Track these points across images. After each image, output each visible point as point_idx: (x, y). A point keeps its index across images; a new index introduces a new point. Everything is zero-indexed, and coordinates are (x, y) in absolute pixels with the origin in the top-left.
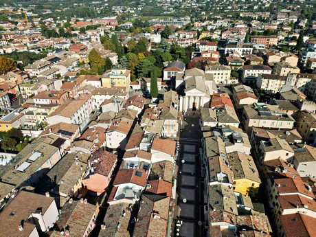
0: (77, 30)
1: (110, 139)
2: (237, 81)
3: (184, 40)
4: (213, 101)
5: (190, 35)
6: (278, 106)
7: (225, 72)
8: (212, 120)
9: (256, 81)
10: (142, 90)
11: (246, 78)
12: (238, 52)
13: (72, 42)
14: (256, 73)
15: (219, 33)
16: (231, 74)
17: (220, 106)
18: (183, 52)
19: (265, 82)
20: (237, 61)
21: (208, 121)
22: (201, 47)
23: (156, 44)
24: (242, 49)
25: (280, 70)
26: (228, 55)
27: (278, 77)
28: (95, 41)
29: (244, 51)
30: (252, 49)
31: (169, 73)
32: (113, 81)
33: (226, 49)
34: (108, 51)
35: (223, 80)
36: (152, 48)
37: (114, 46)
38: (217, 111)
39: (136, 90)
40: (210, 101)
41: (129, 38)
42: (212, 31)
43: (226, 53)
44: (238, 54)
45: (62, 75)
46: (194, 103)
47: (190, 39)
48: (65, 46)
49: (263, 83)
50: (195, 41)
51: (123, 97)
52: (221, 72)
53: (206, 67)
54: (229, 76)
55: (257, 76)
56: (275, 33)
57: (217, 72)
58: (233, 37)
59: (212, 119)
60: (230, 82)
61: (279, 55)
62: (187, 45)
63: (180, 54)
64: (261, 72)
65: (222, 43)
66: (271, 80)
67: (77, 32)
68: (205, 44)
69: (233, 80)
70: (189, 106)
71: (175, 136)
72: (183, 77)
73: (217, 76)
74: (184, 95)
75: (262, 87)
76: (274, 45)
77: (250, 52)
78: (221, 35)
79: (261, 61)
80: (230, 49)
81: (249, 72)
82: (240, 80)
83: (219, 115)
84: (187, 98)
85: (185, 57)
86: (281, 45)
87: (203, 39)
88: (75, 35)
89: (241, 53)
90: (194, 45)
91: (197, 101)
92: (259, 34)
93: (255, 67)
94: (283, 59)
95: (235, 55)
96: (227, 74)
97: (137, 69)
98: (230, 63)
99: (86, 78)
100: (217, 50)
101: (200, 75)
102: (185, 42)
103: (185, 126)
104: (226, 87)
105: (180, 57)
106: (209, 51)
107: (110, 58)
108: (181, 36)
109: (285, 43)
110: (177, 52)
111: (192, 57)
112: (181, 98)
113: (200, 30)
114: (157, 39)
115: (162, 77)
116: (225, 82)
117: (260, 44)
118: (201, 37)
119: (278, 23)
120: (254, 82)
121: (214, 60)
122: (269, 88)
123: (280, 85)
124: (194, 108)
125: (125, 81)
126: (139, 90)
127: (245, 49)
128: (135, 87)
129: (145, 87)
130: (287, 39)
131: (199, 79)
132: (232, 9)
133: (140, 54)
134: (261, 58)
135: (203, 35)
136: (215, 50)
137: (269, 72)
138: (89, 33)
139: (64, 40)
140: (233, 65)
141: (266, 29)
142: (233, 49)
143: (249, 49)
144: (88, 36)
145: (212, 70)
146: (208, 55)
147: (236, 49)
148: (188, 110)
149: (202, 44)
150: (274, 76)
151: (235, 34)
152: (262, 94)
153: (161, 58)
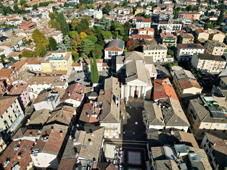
0: (31, 7)
1: (37, 160)
2: (172, 59)
3: (122, 17)
4: (155, 90)
5: (127, 11)
6: (225, 98)
7: (162, 51)
8: (159, 123)
9: (190, 59)
10: (84, 71)
11: (181, 56)
12: (169, 28)
13: (24, 18)
14: (191, 52)
15: (151, 9)
16: (167, 53)
17: (164, 99)
18: (122, 29)
19: (201, 61)
20: (170, 38)
21: (154, 124)
22: (137, 23)
23: (98, 20)
24: (173, 25)
25: (212, 49)
26: (161, 30)
27: (212, 58)
28: (45, 17)
29: (174, 27)
30: (181, 25)
31: (109, 53)
32: (54, 65)
33: (159, 25)
34: (53, 29)
35: (160, 59)
36: (95, 23)
37: (59, 24)
38: (162, 106)
39: (78, 72)
40: (153, 89)
41: (76, 14)
42: (145, 7)
43: (159, 29)
44: (170, 30)
45: (6, 55)
46: (135, 91)
47: (128, 15)
48: (17, 23)
49: (199, 64)
50: (132, 17)
51: (61, 87)
52: (158, 51)
53: (144, 46)
55: (192, 54)
56: (196, 9)
57: (155, 51)
58: (164, 14)
59: (158, 121)
60: (166, 60)
61: (207, 33)
62: (125, 21)
63: (119, 31)
64: (195, 51)
65: (155, 19)
66: (207, 61)
67: (30, 9)
68: (141, 21)
69: (169, 59)
70: (130, 94)
71: (118, 137)
72: (123, 61)
73: (154, 54)
74: (124, 83)
75: (198, 67)
76: (197, 20)
77: (179, 28)
78: (152, 11)
79: (192, 38)
80: (162, 25)
81: (183, 51)
82: (176, 59)
83: (165, 113)
84: (129, 88)
85: (124, 34)
86: (203, 20)
87: (138, 15)
88: (29, 11)
89: (172, 28)
90: (131, 21)
91: (139, 89)
92: (183, 9)
93: (189, 46)
94: (211, 36)
95: (167, 31)
96: (164, 53)
97: (79, 48)
98: (164, 40)
99: (26, 61)
100: (152, 26)
101: (140, 59)
102: (123, 18)
104: (163, 66)
105: (119, 34)
106: (145, 28)
107: (55, 37)
108: (120, 12)
109: (205, 17)
110: (117, 29)
111: (130, 33)
112: (123, 86)
113: (135, 6)
114: (99, 15)
115: (103, 57)
116: (162, 61)
117: (186, 19)
118: (136, 13)
120: (188, 59)
121: (150, 37)
122: (205, 68)
123: (215, 65)
124: (136, 96)
125: (66, 64)
126: (81, 71)
127: (176, 25)
128: (77, 69)
129: (87, 68)
130: (206, 14)
131: (139, 63)
133: (82, 33)
134: (191, 35)
135: (138, 11)
136: (149, 26)
137: (202, 51)
138: (41, 9)
139: (17, 17)
140: (168, 42)
141: (187, 5)
142: (165, 25)
143: (178, 25)
144: (40, 13)
145: (150, 49)
146: (145, 33)
147: (168, 25)
148: (130, 97)
149: (138, 21)
150: (208, 56)
151: (165, 10)
152: (200, 76)
153: (102, 36)
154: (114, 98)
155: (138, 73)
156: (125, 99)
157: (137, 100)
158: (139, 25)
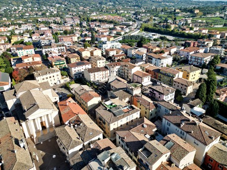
2: (68, 79)
4: (62, 113)
6: (118, 98)
7: (55, 74)
8: (77, 144)
9: (83, 75)
11: (75, 75)
14: (81, 69)
15: (29, 36)
16: (61, 74)
17: (74, 118)
19: (92, 75)
20: (59, 60)
21: (73, 147)
22: (17, 52)
24: (57, 48)
25: (96, 63)
26: (47, 55)
27: (98, 70)
29: (59, 50)
30: (64, 47)
33: (44, 50)
35: (56, 82)
38: (74, 126)
40: (59, 113)
42: (21, 35)
43: (44, 54)
44: (55, 53)
46: (42, 123)
47: (2, 44)
49: (91, 77)
50: (9, 46)
52: (51, 75)
53: (35, 73)
54: (60, 76)
55: (83, 70)
56: (72, 33)
57: (48, 76)
58: (44, 39)
59: (76, 142)
60: (62, 81)
61: (88, 50)
62: (1, 52)
64: (84, 67)
65: (37, 45)
66: (96, 73)
68: (21, 49)
69: (65, 79)
72: (15, 95)
73: (49, 79)
74: (25, 119)
75: (92, 80)
76: (76, 42)
77: (64, 50)
78: (31, 38)
79: (78, 57)
80: (47, 50)
81: (75, 69)
82: (70, 77)
83: (79, 131)
84: (32, 122)
85: (4, 65)
86: (81, 41)
87: (16, 43)
89: (57, 52)
90: (9, 50)
91: (45, 119)
92: (61, 34)
93: (78, 64)
94: (92, 53)
95: (53, 55)
96: (58, 75)
98: (54, 63)
100: (36, 52)
101: (35, 87)
103: (43, 158)
104: (61, 87)
106: (29, 56)
109: (82, 39)
111: (13, 63)
112: (23, 124)
113: (8, 34)
116: (58, 83)
117: (67, 42)
118: (13, 41)
119: (69, 25)
120: (81, 76)
121: (37, 63)
122: (97, 79)
123: (103, 75)
124: (44, 128)
127: (60, 48)
130: (81, 35)
131: (35, 92)
132: (30, 15)
134: (76, 54)
135: (14, 39)
136: (34, 53)
137: (89, 66)
140: (58, 65)
141: (64, 30)
142: (49, 49)
143: (62, 48)
145: (43, 75)
146: (30, 60)
147: (52, 49)
148: (37, 132)
149: (18, 49)
150: (95, 70)
151: (44, 36)
152: (96, 87)
154: (17, 142)
155: (38, 103)
156: (31, 136)
157: (47, 131)
158: (21, 53)
